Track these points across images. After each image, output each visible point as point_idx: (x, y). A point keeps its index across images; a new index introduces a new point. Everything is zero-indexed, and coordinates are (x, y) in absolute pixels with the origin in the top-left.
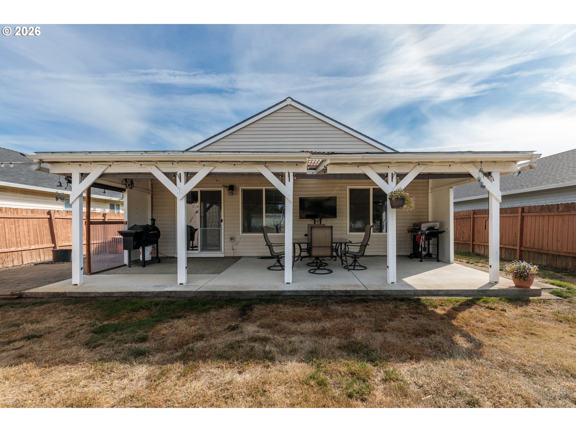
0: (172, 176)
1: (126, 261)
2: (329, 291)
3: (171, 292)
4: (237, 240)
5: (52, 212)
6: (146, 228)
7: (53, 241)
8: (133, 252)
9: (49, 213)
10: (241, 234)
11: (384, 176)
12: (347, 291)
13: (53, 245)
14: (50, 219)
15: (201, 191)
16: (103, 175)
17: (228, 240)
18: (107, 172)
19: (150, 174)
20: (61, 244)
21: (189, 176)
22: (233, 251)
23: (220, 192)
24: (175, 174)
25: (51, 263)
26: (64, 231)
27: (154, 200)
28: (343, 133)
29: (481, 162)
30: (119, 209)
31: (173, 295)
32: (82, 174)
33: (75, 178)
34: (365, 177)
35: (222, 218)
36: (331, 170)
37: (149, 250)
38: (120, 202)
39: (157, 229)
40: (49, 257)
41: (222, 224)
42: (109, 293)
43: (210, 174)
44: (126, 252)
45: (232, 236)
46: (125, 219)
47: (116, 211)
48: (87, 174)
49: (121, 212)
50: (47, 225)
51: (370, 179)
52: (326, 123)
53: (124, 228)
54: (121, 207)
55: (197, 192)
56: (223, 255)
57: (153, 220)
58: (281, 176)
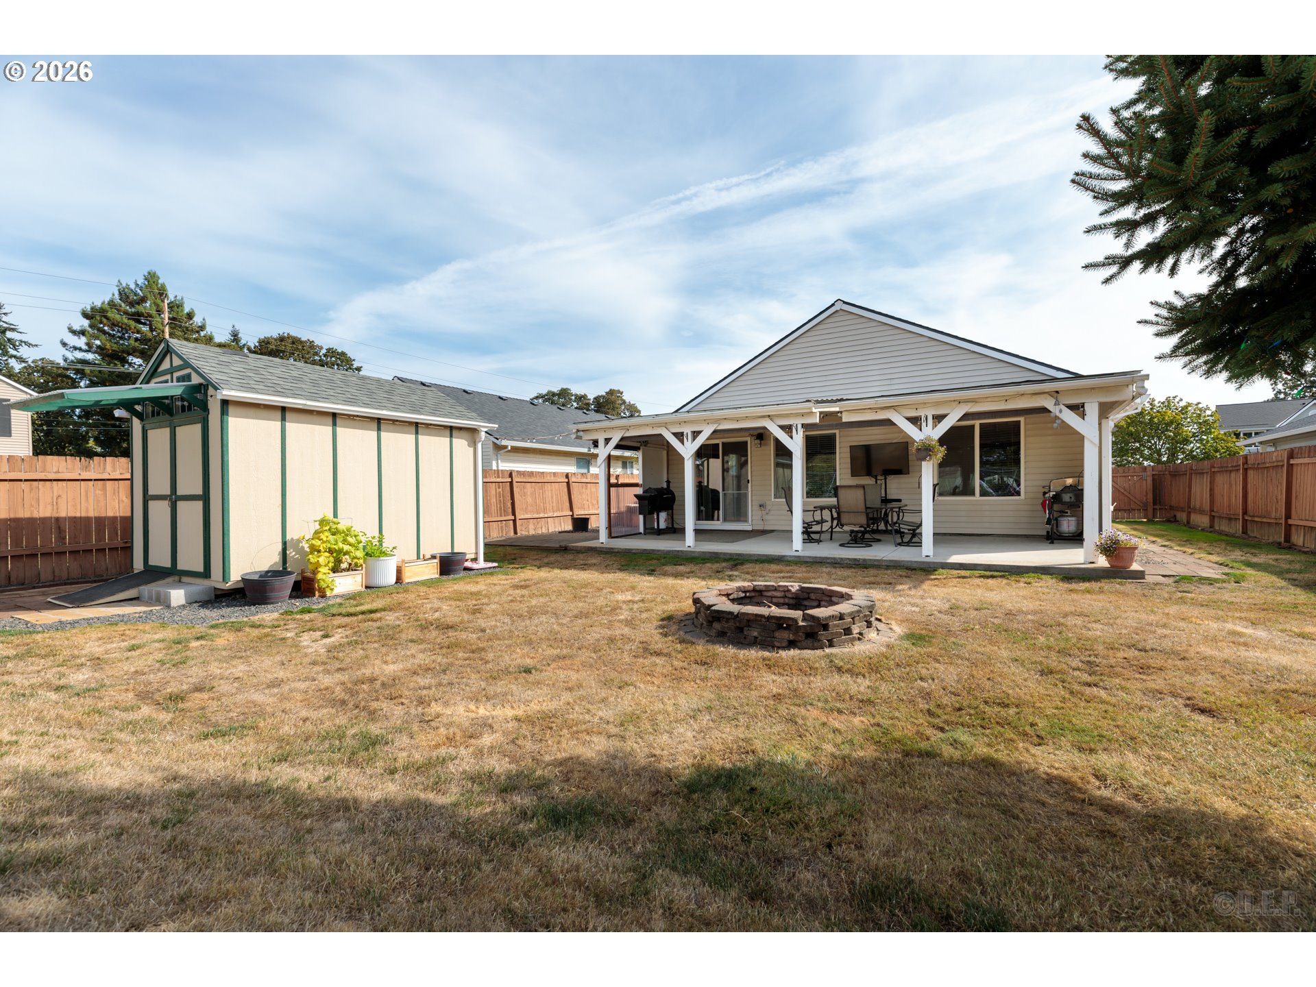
0: (680, 436)
1: (641, 530)
2: (834, 558)
3: (678, 551)
4: (768, 508)
5: (570, 475)
6: (661, 491)
7: (571, 509)
8: (648, 516)
9: (567, 476)
10: (773, 500)
11: (915, 421)
12: (855, 560)
13: (571, 514)
14: (568, 483)
15: (723, 443)
16: (622, 439)
17: (756, 507)
18: (626, 435)
19: (661, 435)
20: (579, 512)
21: (696, 434)
22: (762, 523)
23: (746, 443)
24: (682, 434)
25: (572, 532)
26: (580, 497)
27: (670, 458)
28: (926, 339)
29: (1057, 392)
30: (632, 467)
31: (680, 554)
32: (606, 439)
33: (601, 443)
34: (889, 422)
35: (749, 478)
36: (846, 418)
37: (663, 515)
38: (633, 458)
39: (672, 493)
40: (569, 527)
41: (750, 485)
42: (629, 549)
43: (715, 432)
44: (641, 517)
45: (762, 503)
46: (640, 481)
47: (629, 472)
48: (611, 439)
49: (636, 472)
50: (566, 490)
51: (895, 424)
52: (898, 328)
53: (639, 491)
54: (634, 466)
55: (718, 444)
56: (749, 528)
57: (668, 482)
58: (788, 429)
